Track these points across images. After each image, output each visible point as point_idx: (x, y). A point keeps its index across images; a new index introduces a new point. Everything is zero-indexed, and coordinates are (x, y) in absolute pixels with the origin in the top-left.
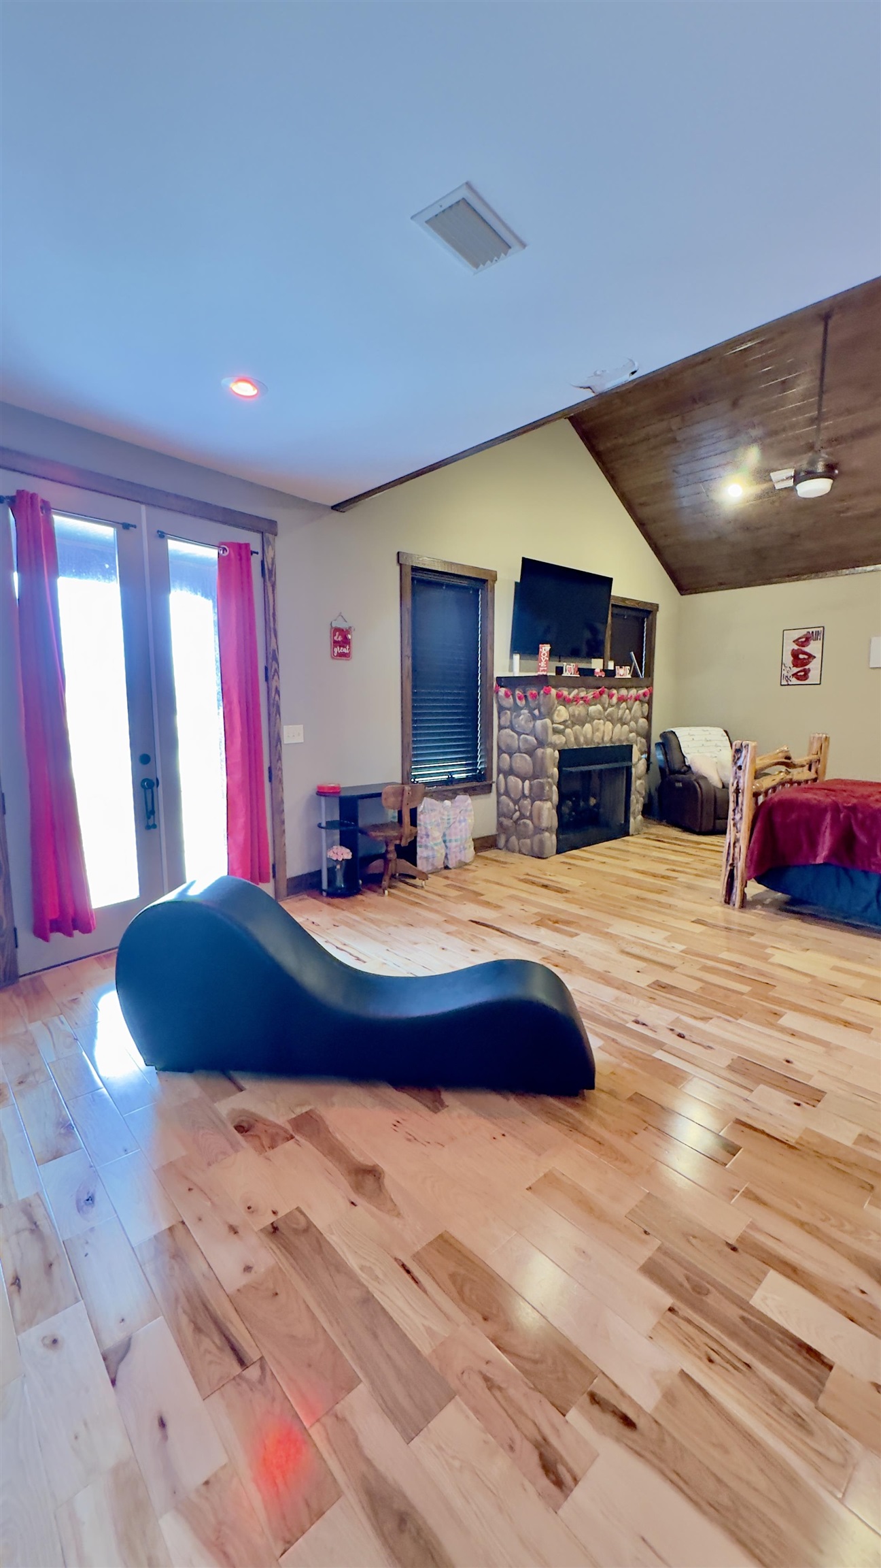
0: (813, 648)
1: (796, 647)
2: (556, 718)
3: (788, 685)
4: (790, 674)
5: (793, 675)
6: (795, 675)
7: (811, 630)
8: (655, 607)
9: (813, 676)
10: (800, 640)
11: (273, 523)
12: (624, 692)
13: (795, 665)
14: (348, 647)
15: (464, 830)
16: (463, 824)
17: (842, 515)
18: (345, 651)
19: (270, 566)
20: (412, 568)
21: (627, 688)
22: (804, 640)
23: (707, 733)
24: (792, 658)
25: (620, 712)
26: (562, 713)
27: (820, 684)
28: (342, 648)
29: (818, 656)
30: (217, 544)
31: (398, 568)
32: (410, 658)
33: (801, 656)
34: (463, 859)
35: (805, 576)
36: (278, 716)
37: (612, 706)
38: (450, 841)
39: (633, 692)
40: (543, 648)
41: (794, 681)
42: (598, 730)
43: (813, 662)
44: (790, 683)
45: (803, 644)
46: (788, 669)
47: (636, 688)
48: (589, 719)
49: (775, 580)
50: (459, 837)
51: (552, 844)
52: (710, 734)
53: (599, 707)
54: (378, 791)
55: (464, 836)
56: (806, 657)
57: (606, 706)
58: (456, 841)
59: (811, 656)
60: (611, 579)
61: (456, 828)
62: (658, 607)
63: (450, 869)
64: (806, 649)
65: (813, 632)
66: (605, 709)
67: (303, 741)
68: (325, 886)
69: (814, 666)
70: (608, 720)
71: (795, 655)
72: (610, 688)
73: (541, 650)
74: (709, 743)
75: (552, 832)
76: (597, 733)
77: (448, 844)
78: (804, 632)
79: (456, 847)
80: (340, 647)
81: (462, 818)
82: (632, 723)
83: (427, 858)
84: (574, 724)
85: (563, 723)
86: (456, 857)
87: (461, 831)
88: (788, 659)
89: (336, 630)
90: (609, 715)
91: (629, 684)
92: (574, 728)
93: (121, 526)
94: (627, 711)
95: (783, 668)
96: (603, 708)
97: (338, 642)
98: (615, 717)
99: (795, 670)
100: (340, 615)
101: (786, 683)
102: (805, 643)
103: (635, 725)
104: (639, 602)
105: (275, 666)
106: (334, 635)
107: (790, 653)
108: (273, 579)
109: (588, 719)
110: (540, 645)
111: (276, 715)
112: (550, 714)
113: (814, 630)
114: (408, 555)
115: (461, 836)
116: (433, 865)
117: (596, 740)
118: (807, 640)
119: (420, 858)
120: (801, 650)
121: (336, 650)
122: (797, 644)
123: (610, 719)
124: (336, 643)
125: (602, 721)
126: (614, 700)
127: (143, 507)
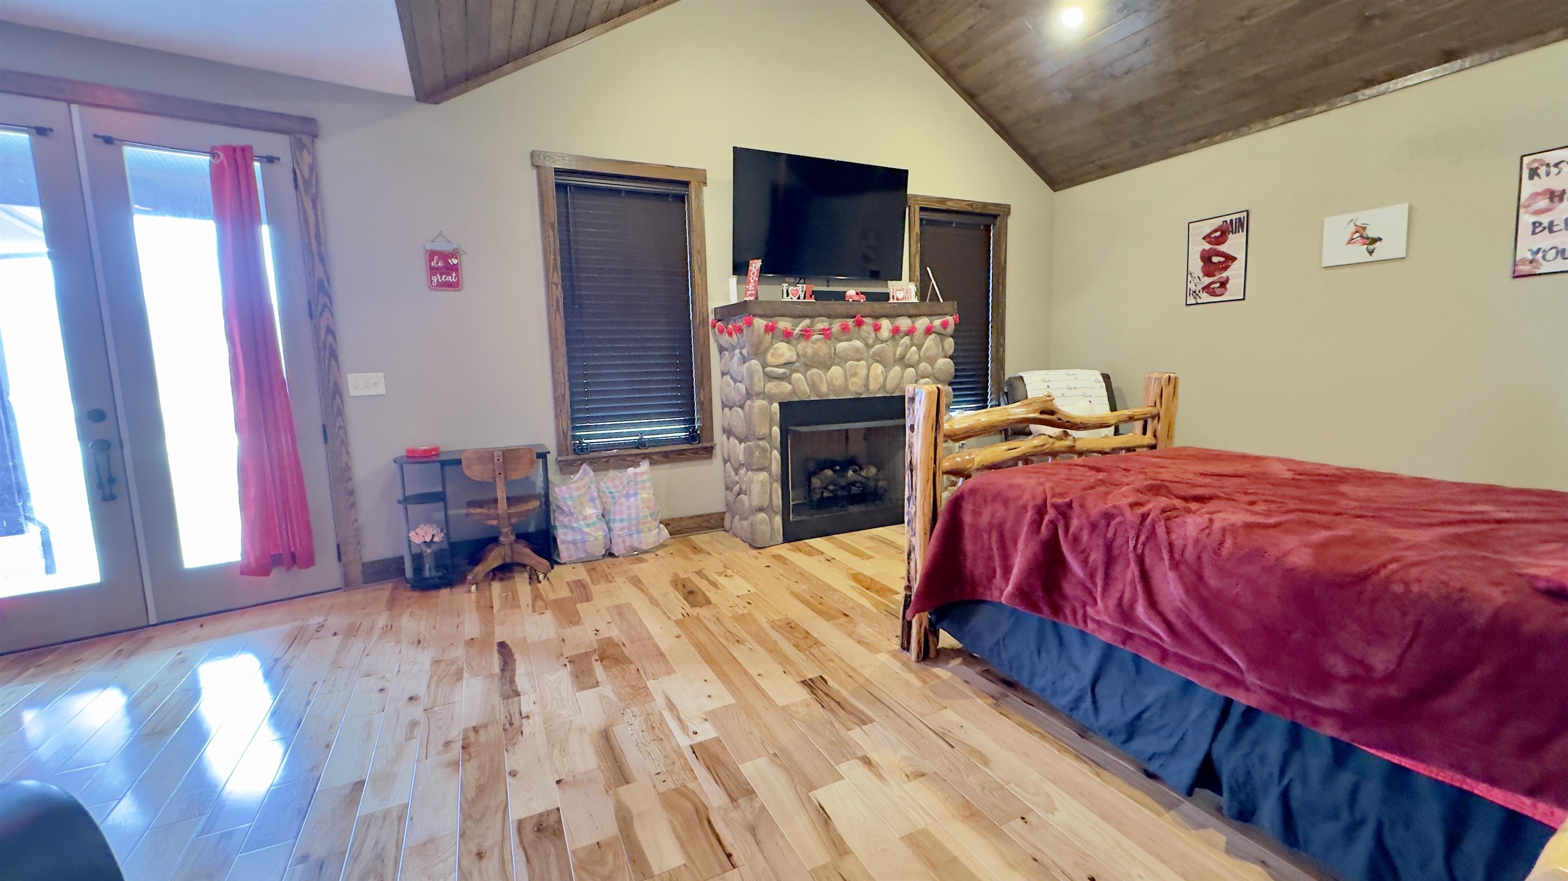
0: (1233, 245)
1: (1207, 246)
2: (769, 358)
3: (1197, 304)
4: (1200, 287)
5: (1204, 288)
6: (1206, 288)
7: (1228, 219)
8: (1006, 210)
9: (1234, 289)
10: (1213, 236)
11: (310, 121)
12: (904, 323)
13: (1207, 274)
14: (454, 275)
15: (633, 507)
16: (632, 499)
17: (1247, 23)
18: (451, 279)
19: (307, 176)
20: (555, 171)
21: (910, 316)
22: (1218, 234)
23: (1073, 377)
24: (1202, 264)
25: (899, 350)
26: (783, 351)
27: (1244, 299)
28: (444, 276)
29: (1241, 256)
30: (209, 150)
31: (534, 172)
32: (560, 287)
33: (1215, 259)
34: (636, 545)
35: (1218, 138)
36: (333, 362)
37: (882, 342)
38: (614, 521)
39: (922, 323)
40: (754, 265)
41: (1205, 297)
42: (854, 375)
43: (1232, 266)
44: (1199, 301)
45: (1221, 240)
46: (1197, 280)
47: (929, 315)
48: (837, 360)
49: (1175, 151)
50: (625, 516)
51: (772, 529)
52: (1077, 379)
53: (857, 343)
54: (457, 457)
55: (634, 515)
56: (1222, 259)
57: (871, 342)
58: (622, 520)
59: (1231, 259)
60: (906, 172)
61: (621, 504)
62: (1009, 209)
63: (616, 557)
64: (1222, 248)
65: (1231, 221)
66: (868, 346)
67: (384, 393)
68: (409, 573)
69: (1234, 273)
70: (877, 361)
71: (1206, 258)
72: (877, 317)
73: (750, 268)
74: (1073, 392)
75: (776, 513)
76: (854, 379)
77: (612, 525)
78: (1218, 222)
79: (622, 529)
80: (441, 274)
81: (632, 492)
82: (924, 365)
83: (574, 543)
84: (808, 367)
85: (786, 364)
86: (624, 542)
87: (629, 508)
88: (1197, 265)
89: (432, 254)
90: (875, 354)
91: (913, 311)
92: (809, 373)
93: (34, 131)
94: (914, 348)
95: (1190, 278)
96: (866, 345)
97: (438, 268)
98: (890, 356)
99: (1207, 280)
100: (440, 234)
101: (1194, 302)
102: (1221, 239)
103: (930, 368)
104: (971, 204)
105: (323, 299)
106: (431, 259)
107: (1198, 256)
108: (314, 190)
109: (841, 360)
110: (751, 262)
111: (330, 360)
112: (758, 352)
113: (1234, 217)
114: (547, 155)
115: (629, 515)
116: (585, 551)
117: (852, 388)
118: (1221, 234)
119: (563, 542)
120: (1215, 250)
121: (435, 279)
122: (1209, 243)
123: (879, 358)
124: (433, 270)
125: (863, 363)
126: (885, 332)
127: (75, 108)
